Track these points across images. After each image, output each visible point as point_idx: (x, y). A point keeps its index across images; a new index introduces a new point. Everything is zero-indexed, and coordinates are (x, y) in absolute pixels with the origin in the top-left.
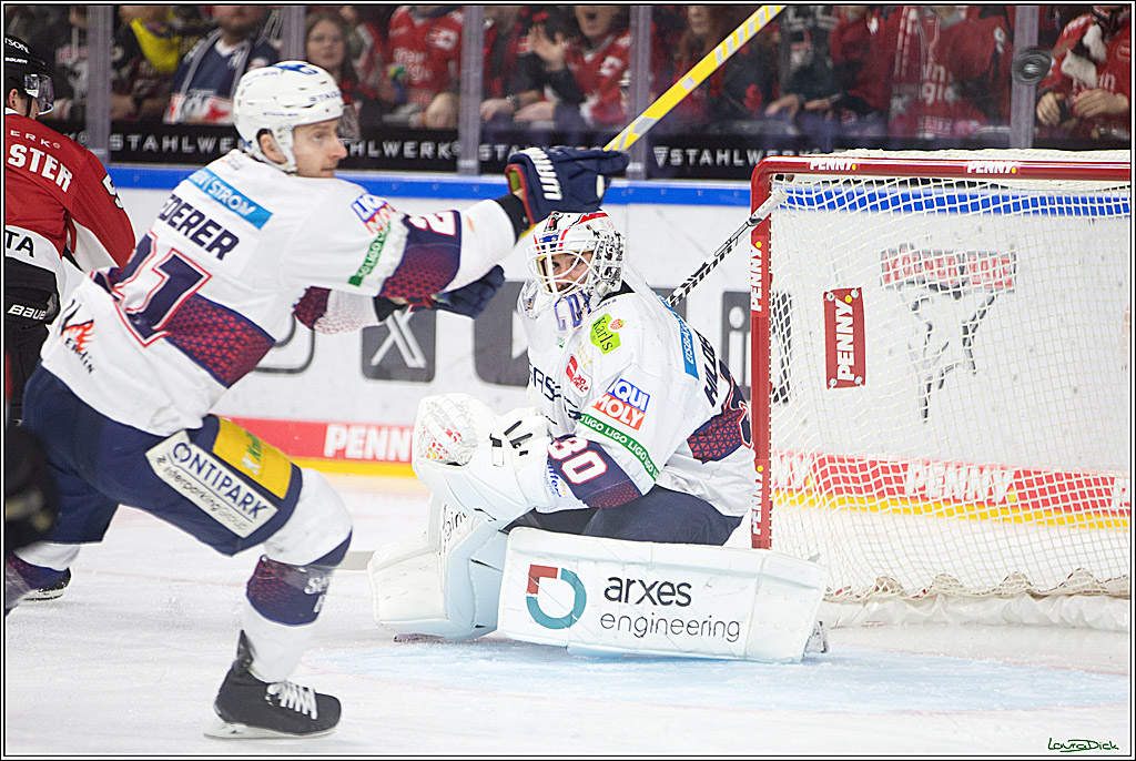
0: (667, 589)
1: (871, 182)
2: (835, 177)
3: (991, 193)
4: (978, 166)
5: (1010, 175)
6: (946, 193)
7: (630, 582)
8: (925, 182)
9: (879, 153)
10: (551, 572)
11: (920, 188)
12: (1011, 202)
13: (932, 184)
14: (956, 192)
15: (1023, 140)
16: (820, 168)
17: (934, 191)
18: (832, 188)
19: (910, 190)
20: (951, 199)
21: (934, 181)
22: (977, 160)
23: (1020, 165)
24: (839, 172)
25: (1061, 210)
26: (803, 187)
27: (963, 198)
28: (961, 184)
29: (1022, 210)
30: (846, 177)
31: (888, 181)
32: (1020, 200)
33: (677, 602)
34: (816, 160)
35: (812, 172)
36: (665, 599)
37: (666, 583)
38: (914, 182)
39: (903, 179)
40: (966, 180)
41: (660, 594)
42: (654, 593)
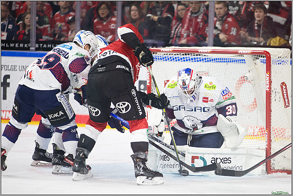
0: (225, 159)
1: (175, 54)
2: (167, 53)
3: (204, 57)
4: (201, 51)
5: (209, 53)
6: (193, 57)
7: (217, 159)
8: (188, 54)
9: (178, 47)
10: (197, 158)
11: (187, 56)
12: (209, 59)
13: (190, 55)
14: (196, 57)
15: (211, 44)
16: (163, 51)
17: (190, 56)
18: (166, 56)
19: (185, 56)
20: (195, 59)
21: (191, 54)
22: (201, 49)
23: (212, 50)
24: (168, 52)
25: (223, 61)
26: (159, 56)
27: (197, 58)
28: (197, 55)
29: (212, 61)
30: (170, 53)
31: (180, 54)
32: (211, 59)
33: (228, 162)
34: (162, 49)
35: (161, 52)
36: (225, 162)
37: (225, 158)
38: (186, 54)
39: (183, 54)
40: (198, 54)
41: (224, 161)
42: (223, 161)
